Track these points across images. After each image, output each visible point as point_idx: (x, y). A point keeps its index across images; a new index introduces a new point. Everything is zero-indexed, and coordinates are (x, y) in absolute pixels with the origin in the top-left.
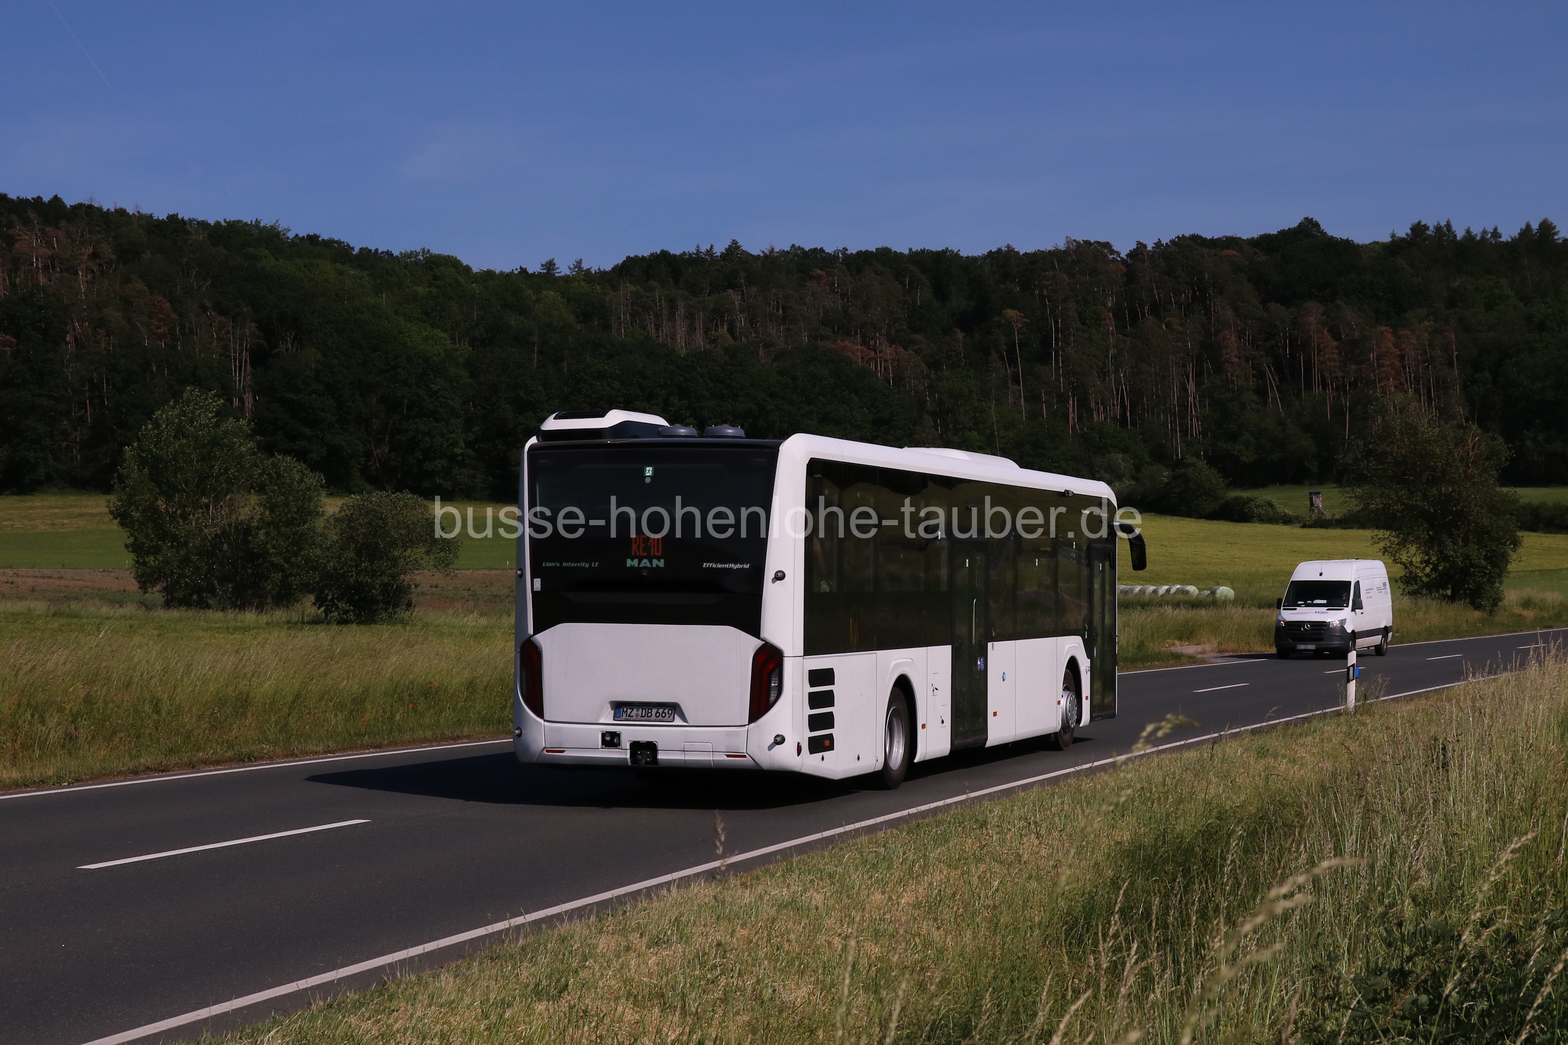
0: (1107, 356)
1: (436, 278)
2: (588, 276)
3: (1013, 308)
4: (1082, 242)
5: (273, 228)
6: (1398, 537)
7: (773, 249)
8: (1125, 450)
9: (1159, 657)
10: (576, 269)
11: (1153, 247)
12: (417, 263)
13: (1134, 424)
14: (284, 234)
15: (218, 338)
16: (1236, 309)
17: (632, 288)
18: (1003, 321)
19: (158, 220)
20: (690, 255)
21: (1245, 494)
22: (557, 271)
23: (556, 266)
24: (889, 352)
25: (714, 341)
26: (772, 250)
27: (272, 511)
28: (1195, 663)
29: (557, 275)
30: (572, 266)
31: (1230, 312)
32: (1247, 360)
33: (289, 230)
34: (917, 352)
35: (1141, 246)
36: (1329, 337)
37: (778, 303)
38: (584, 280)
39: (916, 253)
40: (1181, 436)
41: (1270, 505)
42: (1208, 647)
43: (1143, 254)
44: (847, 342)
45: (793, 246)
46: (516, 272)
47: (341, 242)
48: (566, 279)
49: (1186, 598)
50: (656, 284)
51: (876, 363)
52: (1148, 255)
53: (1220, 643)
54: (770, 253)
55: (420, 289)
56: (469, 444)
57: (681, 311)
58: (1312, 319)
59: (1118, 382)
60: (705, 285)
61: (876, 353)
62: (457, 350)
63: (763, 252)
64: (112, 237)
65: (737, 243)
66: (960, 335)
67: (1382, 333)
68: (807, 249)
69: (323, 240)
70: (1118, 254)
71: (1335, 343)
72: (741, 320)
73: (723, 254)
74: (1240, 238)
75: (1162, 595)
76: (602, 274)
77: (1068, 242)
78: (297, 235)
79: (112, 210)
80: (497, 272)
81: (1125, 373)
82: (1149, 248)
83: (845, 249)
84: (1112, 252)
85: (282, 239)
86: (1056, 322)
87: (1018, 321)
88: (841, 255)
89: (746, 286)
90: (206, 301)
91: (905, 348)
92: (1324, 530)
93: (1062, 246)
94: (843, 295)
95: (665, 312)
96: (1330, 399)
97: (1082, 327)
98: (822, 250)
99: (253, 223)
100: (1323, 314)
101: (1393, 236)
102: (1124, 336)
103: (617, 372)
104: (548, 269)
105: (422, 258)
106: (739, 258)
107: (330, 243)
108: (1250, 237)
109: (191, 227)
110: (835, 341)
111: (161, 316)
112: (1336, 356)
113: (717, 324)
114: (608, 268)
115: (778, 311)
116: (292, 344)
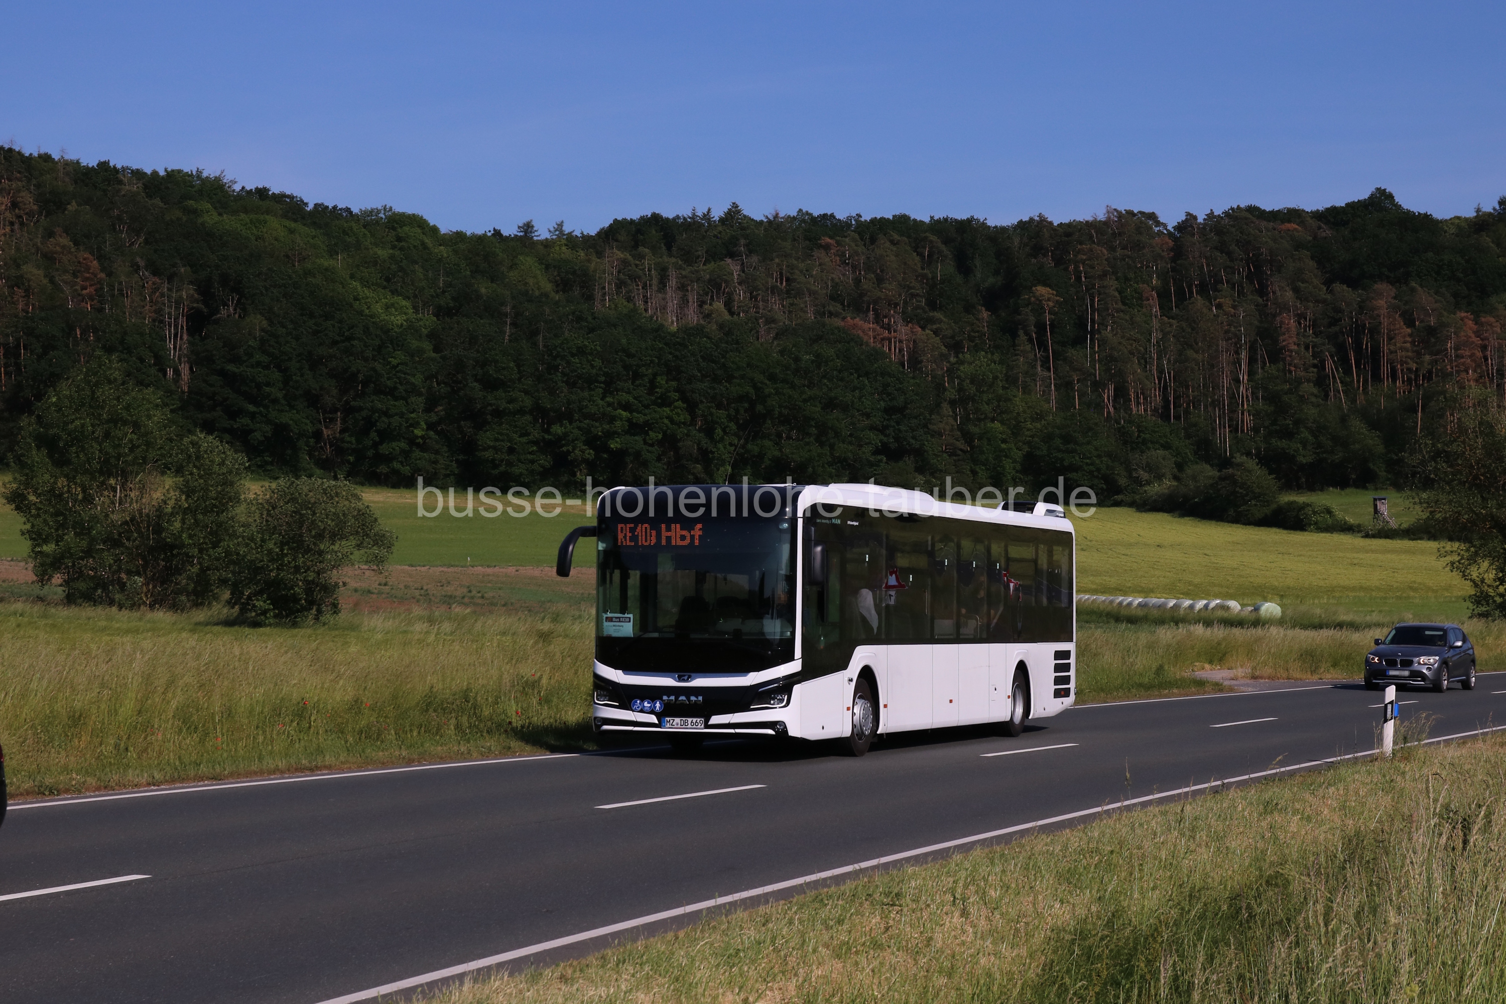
0: (1149, 341)
1: (399, 239)
2: (571, 241)
3: (1045, 284)
4: (1124, 212)
5: (218, 179)
6: (1468, 550)
7: (777, 214)
8: (1166, 447)
9: (1181, 684)
10: (557, 233)
11: (1205, 219)
12: (377, 222)
13: (1177, 418)
14: (229, 187)
15: (151, 301)
16: (1296, 290)
17: (620, 255)
18: (1033, 299)
19: (87, 168)
20: (685, 219)
21: (1301, 499)
22: (536, 234)
23: (535, 229)
24: (903, 331)
25: (708, 316)
26: (776, 216)
27: (188, 496)
28: (1221, 691)
29: (535, 238)
30: (552, 229)
31: (1289, 294)
32: (1307, 348)
33: (236, 182)
34: (936, 333)
35: (1191, 217)
36: (1402, 323)
37: (781, 274)
38: (566, 245)
39: (939, 221)
40: (1230, 432)
41: (1329, 511)
42: (1240, 672)
43: (1192, 227)
44: (858, 319)
45: (800, 210)
46: (489, 234)
47: (293, 197)
48: (546, 244)
49: (1225, 614)
50: (647, 250)
51: (890, 342)
52: (1198, 228)
53: (1254, 668)
54: (774, 218)
55: (380, 252)
56: (431, 426)
57: (673, 282)
58: (1382, 303)
59: (1161, 371)
60: (700, 253)
61: (890, 332)
62: (421, 319)
63: (767, 217)
64: (34, 185)
65: (737, 207)
66: (985, 314)
67: (1462, 319)
68: (816, 214)
69: (273, 194)
70: (1165, 226)
71: (1409, 331)
72: (741, 294)
73: (722, 220)
74: (1303, 211)
75: (1200, 610)
76: (587, 240)
77: (1108, 212)
78: (243, 188)
79: (36, 154)
80: (468, 233)
81: (1169, 359)
82: (1200, 220)
83: (859, 216)
84: (1158, 223)
85: (227, 192)
86: (1092, 301)
87: (1049, 300)
88: (853, 222)
89: (746, 255)
90: (138, 259)
91: (923, 328)
92: (1388, 541)
93: (1101, 216)
94: (854, 268)
95: (655, 282)
96: (1400, 393)
97: (1123, 307)
98: (832, 216)
99: (194, 173)
100: (1395, 298)
101: (1478, 210)
102: (1169, 318)
103: (598, 348)
104: (526, 232)
105: (383, 216)
106: (740, 223)
107: (281, 198)
108: (1314, 209)
109: (124, 176)
110: (844, 318)
111: (88, 275)
112: (1408, 345)
113: (712, 297)
114: (593, 232)
115: (781, 283)
116: (235, 310)
